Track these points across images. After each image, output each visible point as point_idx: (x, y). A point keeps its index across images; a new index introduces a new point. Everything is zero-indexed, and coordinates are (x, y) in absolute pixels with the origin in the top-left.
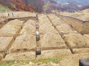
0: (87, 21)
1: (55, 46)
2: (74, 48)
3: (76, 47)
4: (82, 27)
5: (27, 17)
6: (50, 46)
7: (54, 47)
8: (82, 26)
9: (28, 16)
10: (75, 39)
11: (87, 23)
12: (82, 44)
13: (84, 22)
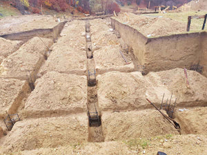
0: (155, 39)
1: (58, 108)
2: (105, 110)
3: (111, 109)
4: (146, 54)
5: (29, 30)
6: (43, 109)
7: (54, 109)
8: (145, 51)
9: (32, 29)
10: (111, 88)
11: (155, 44)
12: (127, 101)
13: (149, 40)
